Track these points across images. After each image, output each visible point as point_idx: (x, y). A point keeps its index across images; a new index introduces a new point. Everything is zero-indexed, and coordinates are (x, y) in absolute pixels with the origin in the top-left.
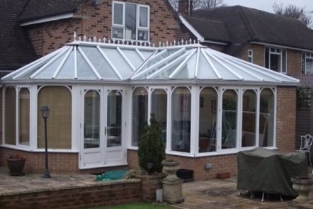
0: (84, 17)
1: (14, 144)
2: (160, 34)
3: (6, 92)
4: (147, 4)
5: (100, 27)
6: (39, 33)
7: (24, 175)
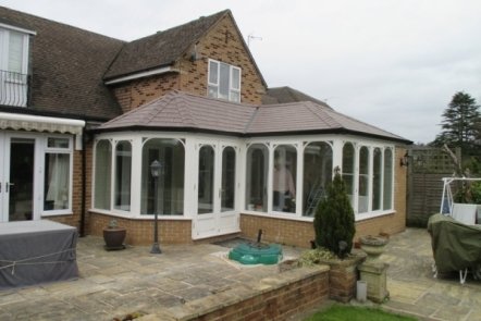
0: (181, 72)
1: (108, 208)
2: (251, 97)
3: (98, 147)
4: (239, 66)
5: (196, 84)
6: (126, 91)
7: (124, 248)
